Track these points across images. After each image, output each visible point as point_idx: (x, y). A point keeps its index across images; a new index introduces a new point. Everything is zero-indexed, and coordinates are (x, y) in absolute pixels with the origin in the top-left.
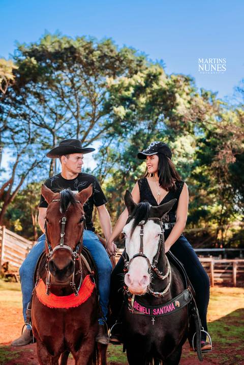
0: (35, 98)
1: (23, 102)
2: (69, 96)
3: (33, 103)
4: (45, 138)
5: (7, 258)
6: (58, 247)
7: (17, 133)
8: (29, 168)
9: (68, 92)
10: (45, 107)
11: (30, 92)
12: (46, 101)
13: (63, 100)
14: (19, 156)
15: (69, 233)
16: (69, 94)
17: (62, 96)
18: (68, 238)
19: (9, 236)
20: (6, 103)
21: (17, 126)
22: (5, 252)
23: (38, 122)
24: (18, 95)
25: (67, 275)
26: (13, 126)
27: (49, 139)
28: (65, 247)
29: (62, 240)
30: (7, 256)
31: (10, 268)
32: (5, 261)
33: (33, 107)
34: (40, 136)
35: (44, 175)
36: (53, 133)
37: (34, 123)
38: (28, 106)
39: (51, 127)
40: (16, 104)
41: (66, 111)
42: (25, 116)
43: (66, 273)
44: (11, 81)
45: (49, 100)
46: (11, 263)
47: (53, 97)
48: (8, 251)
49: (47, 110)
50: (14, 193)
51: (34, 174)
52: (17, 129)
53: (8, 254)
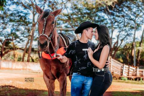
0: (127, 8)
1: (122, 10)
2: (141, 6)
3: (126, 11)
4: (132, 24)
5: (113, 70)
6: (41, 35)
7: (120, 23)
8: (125, 36)
9: (141, 4)
10: (131, 12)
11: (125, 6)
12: (131, 9)
13: (139, 8)
14: (120, 32)
15: (47, 28)
16: (141, 5)
17: (138, 6)
18: (46, 31)
19: (114, 62)
20: (115, 12)
21: (120, 20)
22: (112, 68)
23: (129, 18)
24: (120, 8)
25: (45, 47)
26: (119, 21)
27: (133, 25)
28: (44, 35)
29: (43, 32)
30: (113, 69)
31: (114, 74)
32: (112, 71)
33: (126, 12)
34: (130, 24)
35: (131, 39)
36: (135, 22)
37: (127, 19)
38: (124, 12)
39: (134, 20)
40: (119, 12)
41: (140, 12)
42: (123, 16)
43: (44, 46)
44: (116, 2)
45: (133, 9)
46: (114, 72)
47: (134, 7)
48: (113, 68)
49: (132, 13)
50: (119, 47)
51: (127, 39)
52: (120, 22)
53: (114, 69)
